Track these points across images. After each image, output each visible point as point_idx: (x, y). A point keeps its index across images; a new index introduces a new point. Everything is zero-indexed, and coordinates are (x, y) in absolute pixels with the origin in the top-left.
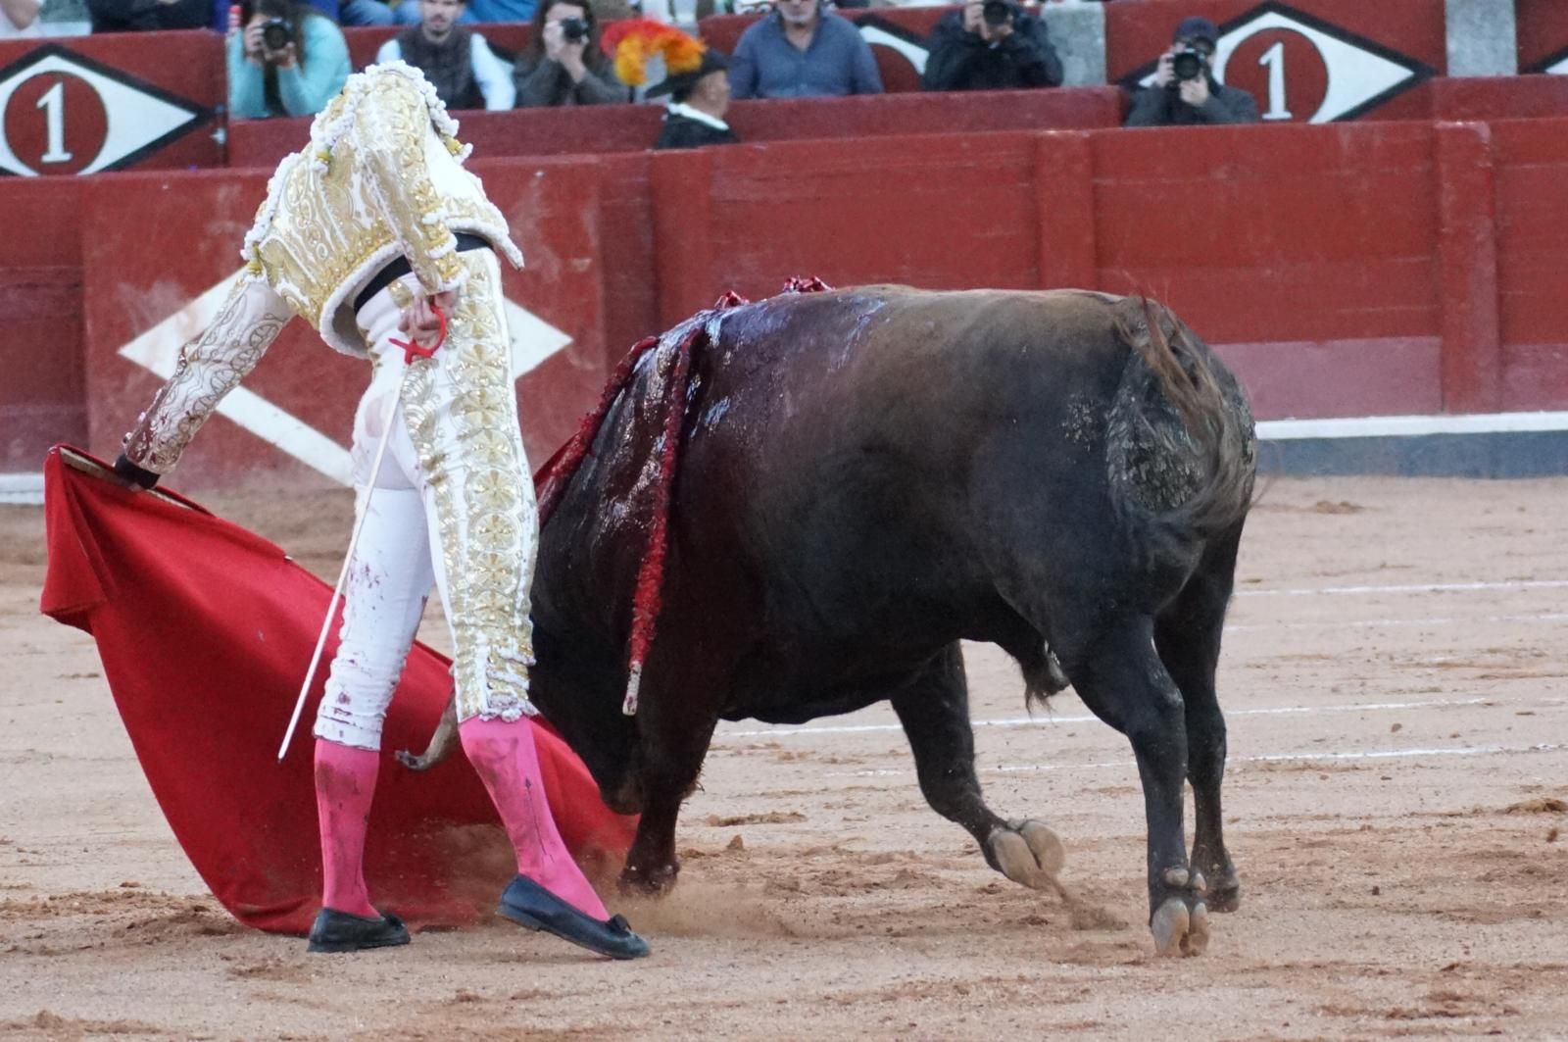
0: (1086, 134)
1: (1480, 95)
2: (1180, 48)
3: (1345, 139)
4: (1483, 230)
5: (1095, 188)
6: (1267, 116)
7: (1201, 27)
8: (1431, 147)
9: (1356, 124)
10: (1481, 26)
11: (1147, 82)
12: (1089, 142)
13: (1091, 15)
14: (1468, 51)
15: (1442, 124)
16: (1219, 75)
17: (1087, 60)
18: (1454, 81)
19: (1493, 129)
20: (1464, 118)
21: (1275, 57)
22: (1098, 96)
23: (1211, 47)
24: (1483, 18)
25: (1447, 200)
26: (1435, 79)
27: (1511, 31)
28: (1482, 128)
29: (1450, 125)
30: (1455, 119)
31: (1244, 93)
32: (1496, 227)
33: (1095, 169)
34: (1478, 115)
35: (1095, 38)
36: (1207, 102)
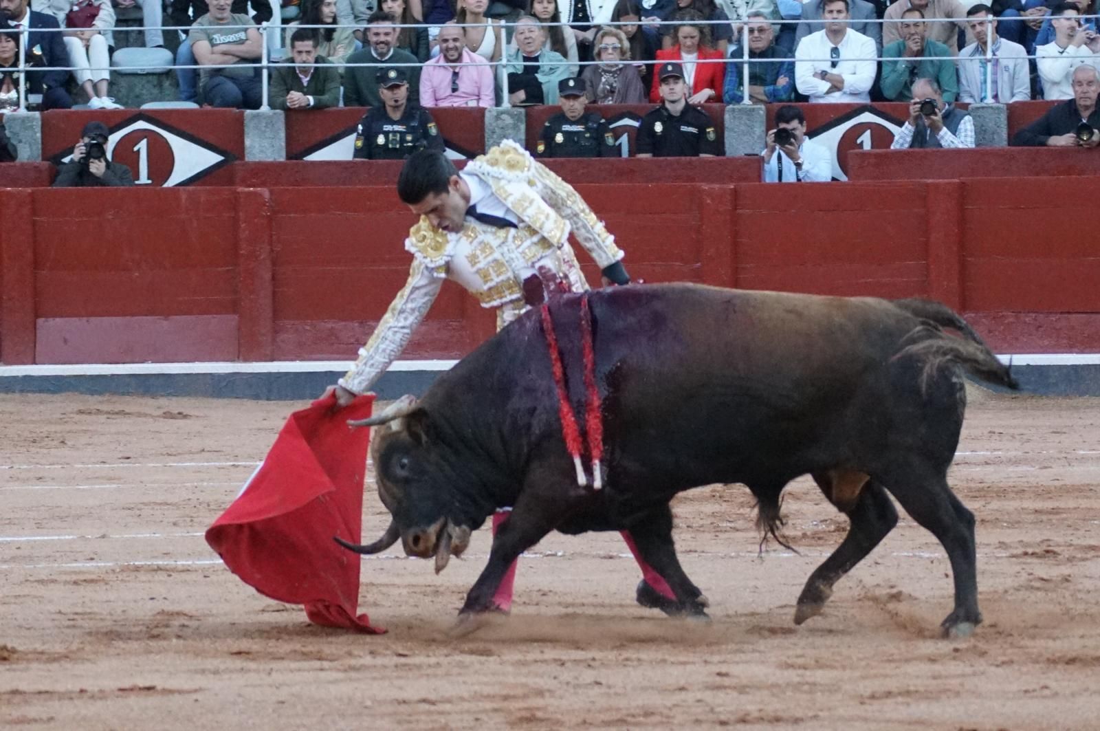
0: (29, 190)
1: (263, 172)
2: (87, 140)
3: (184, 197)
4: (264, 255)
5: (34, 223)
6: (137, 182)
7: (98, 127)
8: (234, 203)
9: (191, 188)
10: (265, 132)
11: (66, 160)
12: (32, 194)
13: (34, 119)
14: (257, 146)
15: (240, 189)
16: (109, 156)
17: (30, 145)
18: (247, 163)
19: (271, 192)
20: (254, 186)
21: (142, 146)
22: (36, 167)
23: (106, 139)
24: (266, 127)
25: (244, 234)
26: (237, 162)
27: (282, 134)
28: (265, 192)
29: (247, 189)
30: (249, 186)
31: (125, 167)
32: (272, 250)
33: (34, 212)
34: (263, 184)
35: (36, 133)
36: (105, 173)
